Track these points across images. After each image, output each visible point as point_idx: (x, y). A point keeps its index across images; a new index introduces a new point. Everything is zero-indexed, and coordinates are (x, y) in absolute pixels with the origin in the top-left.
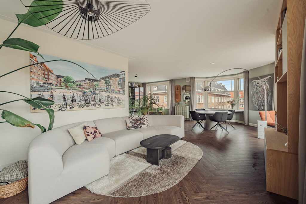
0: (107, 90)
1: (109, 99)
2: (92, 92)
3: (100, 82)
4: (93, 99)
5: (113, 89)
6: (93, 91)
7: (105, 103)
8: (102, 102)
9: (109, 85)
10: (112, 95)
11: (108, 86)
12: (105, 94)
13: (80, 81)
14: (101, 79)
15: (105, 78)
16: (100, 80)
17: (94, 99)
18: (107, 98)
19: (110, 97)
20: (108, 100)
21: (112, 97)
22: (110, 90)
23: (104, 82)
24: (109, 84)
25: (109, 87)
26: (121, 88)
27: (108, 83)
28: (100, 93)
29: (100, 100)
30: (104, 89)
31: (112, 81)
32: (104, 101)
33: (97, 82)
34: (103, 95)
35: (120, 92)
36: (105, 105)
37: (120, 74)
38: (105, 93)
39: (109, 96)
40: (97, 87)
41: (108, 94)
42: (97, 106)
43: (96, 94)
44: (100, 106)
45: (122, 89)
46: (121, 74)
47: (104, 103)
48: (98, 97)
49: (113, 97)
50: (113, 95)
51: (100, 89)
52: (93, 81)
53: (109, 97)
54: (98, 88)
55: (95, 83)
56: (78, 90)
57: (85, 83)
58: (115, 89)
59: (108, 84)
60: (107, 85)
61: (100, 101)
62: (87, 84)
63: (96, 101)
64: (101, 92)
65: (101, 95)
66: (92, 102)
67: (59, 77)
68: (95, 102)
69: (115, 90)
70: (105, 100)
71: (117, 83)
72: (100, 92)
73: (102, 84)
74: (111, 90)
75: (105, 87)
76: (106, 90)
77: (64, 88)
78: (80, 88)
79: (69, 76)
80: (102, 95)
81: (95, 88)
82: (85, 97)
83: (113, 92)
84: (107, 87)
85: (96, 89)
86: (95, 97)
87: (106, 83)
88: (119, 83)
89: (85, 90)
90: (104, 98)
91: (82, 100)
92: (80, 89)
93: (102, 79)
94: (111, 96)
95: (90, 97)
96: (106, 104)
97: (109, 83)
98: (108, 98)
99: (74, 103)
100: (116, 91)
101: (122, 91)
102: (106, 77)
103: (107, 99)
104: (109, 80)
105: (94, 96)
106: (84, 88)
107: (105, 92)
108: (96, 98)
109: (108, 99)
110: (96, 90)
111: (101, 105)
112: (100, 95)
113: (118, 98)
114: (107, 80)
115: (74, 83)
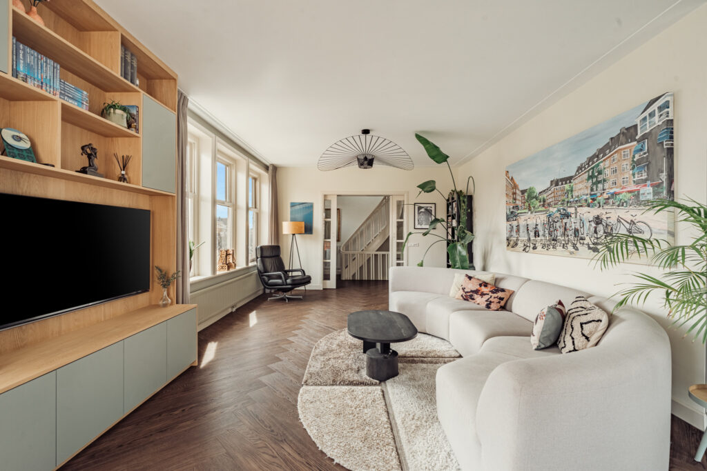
0: (594, 200)
1: (601, 228)
2: (562, 211)
3: (576, 181)
4: (562, 230)
5: (612, 191)
6: (564, 209)
7: (587, 240)
8: (582, 239)
9: (599, 182)
10: (608, 215)
11: (595, 188)
12: (587, 213)
13: (544, 191)
14: (577, 171)
15: (588, 164)
16: (576, 175)
17: (565, 229)
18: (593, 225)
19: (601, 223)
20: (596, 232)
21: (609, 220)
22: (601, 199)
23: (587, 174)
24: (601, 178)
25: (600, 186)
26: (646, 180)
27: (596, 177)
28: (576, 213)
29: (576, 231)
30: (585, 197)
31: (607, 163)
32: (585, 235)
33: (570, 182)
34: (584, 218)
35: (642, 198)
36: (590, 248)
37: (638, 121)
38: (587, 209)
39: (598, 218)
40: (570, 196)
41: (595, 211)
42: (570, 248)
43: (568, 216)
44: (577, 249)
45: (649, 183)
46: (645, 119)
47: (585, 242)
48: (572, 223)
49: (613, 220)
50: (612, 214)
51: (577, 201)
52: (562, 184)
53: (598, 220)
54: (572, 200)
55: (567, 187)
56: (541, 211)
57: (550, 192)
58: (617, 190)
59: (595, 180)
60: (593, 184)
61: (575, 236)
62: (552, 195)
63: (568, 236)
64: (579, 209)
65: (578, 217)
66: (560, 238)
67: (523, 192)
68: (567, 238)
69: (619, 194)
70: (588, 229)
71: (627, 164)
72: (576, 209)
73: (581, 186)
74: (605, 196)
75: (589, 191)
76: (590, 201)
77: (527, 211)
78: (543, 206)
79: (532, 187)
80: (581, 216)
81: (566, 200)
82: (550, 224)
83: (611, 201)
84: (592, 190)
85: (568, 202)
86: (566, 223)
87: (590, 177)
88: (637, 157)
89: (551, 209)
90: (587, 224)
91: (547, 232)
92: (543, 209)
93: (580, 168)
94: (604, 217)
95: (558, 224)
96: (591, 246)
97: (600, 173)
98: (597, 224)
99: (537, 238)
100: (621, 197)
101: (650, 189)
102: (591, 159)
103: (592, 229)
104: (598, 165)
105: (565, 221)
106: (549, 205)
107: (589, 206)
108: (568, 225)
109: (596, 228)
110: (569, 205)
111: (578, 245)
112: (576, 217)
113: (632, 223)
114: (593, 168)
115: (536, 198)
